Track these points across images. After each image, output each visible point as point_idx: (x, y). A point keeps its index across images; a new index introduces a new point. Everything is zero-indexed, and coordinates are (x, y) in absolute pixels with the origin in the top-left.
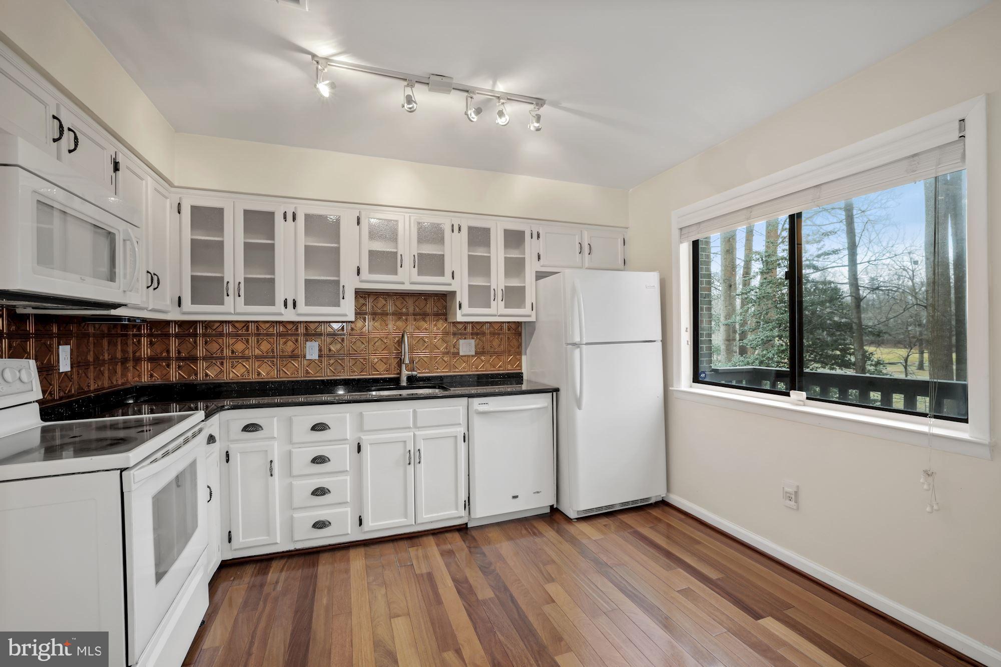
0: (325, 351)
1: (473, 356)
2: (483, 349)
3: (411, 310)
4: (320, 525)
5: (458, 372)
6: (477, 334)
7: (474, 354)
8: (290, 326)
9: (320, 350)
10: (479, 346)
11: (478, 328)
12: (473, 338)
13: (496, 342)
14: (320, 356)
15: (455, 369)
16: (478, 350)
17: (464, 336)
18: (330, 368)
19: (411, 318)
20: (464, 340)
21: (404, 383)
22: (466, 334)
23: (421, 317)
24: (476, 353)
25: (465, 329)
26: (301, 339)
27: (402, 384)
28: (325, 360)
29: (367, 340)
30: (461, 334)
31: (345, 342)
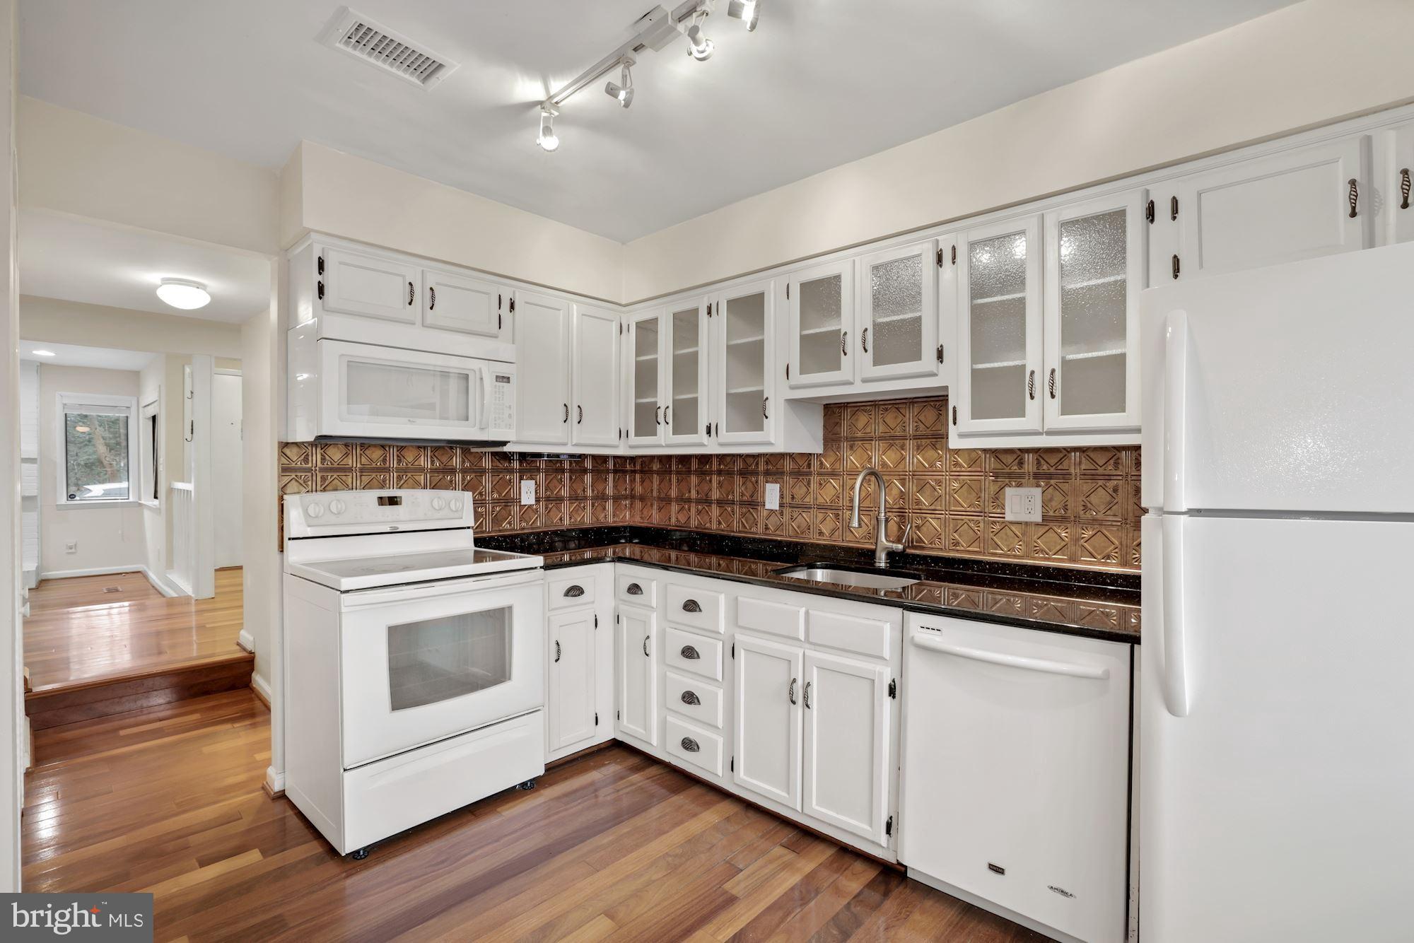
0: (788, 500)
1: (1037, 524)
2: (1066, 509)
3: (911, 430)
4: (689, 745)
5: (1000, 555)
6: (1049, 476)
7: (1039, 520)
8: (750, 461)
9: (782, 497)
10: (1054, 504)
11: (1053, 461)
12: (1038, 486)
13: (1100, 497)
14: (781, 505)
15: (996, 549)
16: (1051, 513)
17: (1016, 479)
18: (793, 524)
19: (910, 444)
20: (1015, 489)
21: (882, 562)
22: (1021, 476)
23: (928, 441)
24: (1045, 518)
25: (1021, 464)
26: (761, 478)
27: (877, 565)
28: (787, 511)
29: (841, 483)
30: (1010, 476)
31: (812, 485)
